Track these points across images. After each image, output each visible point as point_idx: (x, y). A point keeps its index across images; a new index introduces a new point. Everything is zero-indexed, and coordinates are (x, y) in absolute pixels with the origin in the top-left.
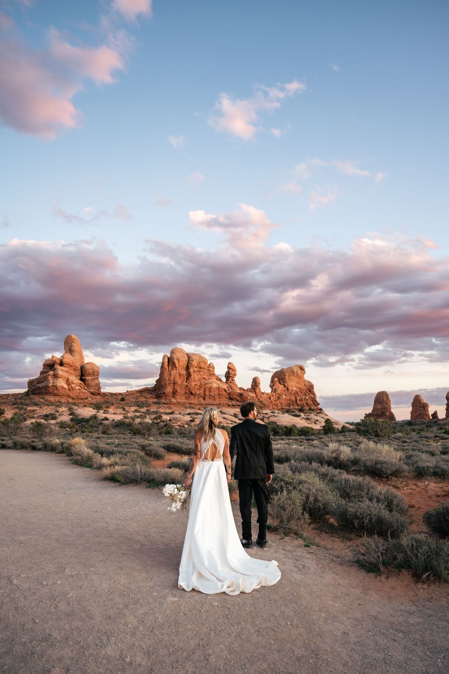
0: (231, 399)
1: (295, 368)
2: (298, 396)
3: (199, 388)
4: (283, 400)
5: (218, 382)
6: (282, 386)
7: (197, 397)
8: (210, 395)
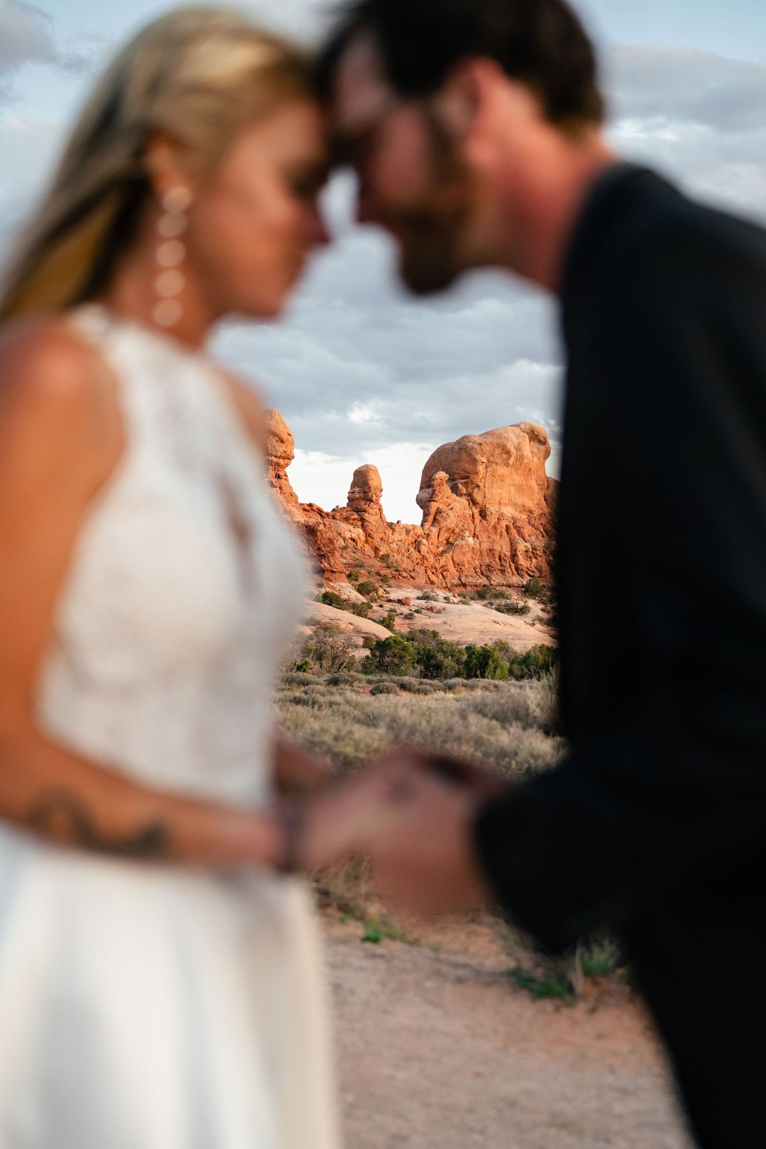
1: (513, 436)
2: (520, 540)
4: (464, 554)
6: (464, 501)
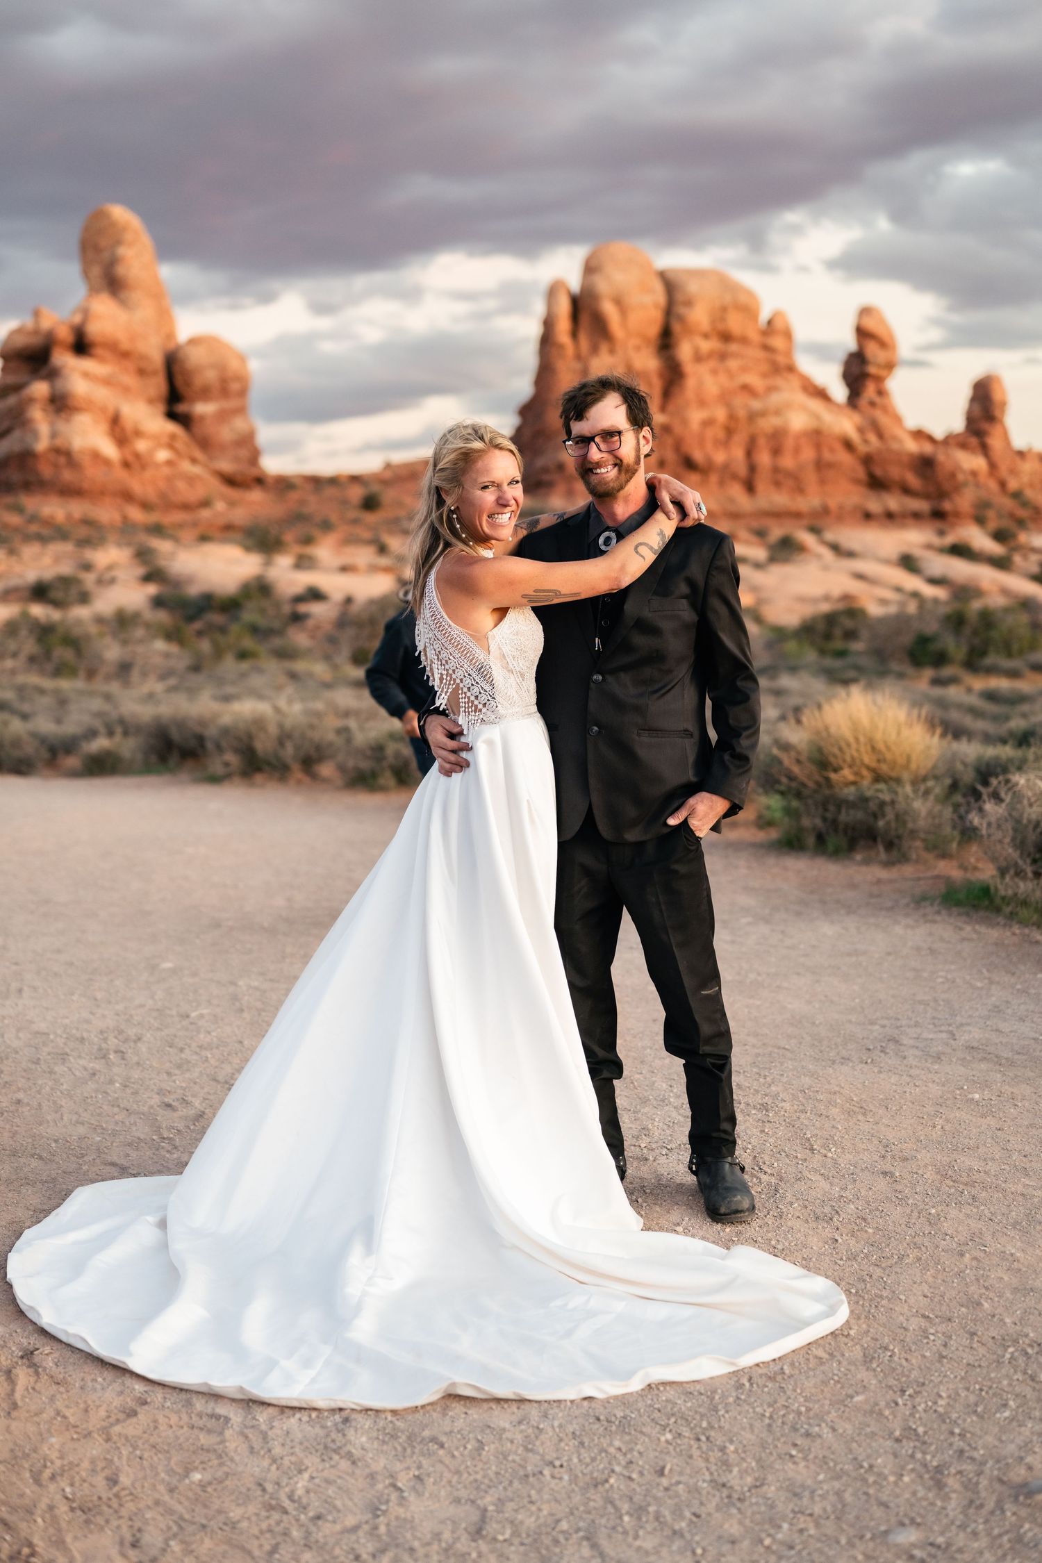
0: (876, 483)
3: (721, 435)
5: (815, 405)
7: (714, 478)
8: (776, 470)
